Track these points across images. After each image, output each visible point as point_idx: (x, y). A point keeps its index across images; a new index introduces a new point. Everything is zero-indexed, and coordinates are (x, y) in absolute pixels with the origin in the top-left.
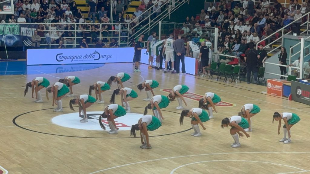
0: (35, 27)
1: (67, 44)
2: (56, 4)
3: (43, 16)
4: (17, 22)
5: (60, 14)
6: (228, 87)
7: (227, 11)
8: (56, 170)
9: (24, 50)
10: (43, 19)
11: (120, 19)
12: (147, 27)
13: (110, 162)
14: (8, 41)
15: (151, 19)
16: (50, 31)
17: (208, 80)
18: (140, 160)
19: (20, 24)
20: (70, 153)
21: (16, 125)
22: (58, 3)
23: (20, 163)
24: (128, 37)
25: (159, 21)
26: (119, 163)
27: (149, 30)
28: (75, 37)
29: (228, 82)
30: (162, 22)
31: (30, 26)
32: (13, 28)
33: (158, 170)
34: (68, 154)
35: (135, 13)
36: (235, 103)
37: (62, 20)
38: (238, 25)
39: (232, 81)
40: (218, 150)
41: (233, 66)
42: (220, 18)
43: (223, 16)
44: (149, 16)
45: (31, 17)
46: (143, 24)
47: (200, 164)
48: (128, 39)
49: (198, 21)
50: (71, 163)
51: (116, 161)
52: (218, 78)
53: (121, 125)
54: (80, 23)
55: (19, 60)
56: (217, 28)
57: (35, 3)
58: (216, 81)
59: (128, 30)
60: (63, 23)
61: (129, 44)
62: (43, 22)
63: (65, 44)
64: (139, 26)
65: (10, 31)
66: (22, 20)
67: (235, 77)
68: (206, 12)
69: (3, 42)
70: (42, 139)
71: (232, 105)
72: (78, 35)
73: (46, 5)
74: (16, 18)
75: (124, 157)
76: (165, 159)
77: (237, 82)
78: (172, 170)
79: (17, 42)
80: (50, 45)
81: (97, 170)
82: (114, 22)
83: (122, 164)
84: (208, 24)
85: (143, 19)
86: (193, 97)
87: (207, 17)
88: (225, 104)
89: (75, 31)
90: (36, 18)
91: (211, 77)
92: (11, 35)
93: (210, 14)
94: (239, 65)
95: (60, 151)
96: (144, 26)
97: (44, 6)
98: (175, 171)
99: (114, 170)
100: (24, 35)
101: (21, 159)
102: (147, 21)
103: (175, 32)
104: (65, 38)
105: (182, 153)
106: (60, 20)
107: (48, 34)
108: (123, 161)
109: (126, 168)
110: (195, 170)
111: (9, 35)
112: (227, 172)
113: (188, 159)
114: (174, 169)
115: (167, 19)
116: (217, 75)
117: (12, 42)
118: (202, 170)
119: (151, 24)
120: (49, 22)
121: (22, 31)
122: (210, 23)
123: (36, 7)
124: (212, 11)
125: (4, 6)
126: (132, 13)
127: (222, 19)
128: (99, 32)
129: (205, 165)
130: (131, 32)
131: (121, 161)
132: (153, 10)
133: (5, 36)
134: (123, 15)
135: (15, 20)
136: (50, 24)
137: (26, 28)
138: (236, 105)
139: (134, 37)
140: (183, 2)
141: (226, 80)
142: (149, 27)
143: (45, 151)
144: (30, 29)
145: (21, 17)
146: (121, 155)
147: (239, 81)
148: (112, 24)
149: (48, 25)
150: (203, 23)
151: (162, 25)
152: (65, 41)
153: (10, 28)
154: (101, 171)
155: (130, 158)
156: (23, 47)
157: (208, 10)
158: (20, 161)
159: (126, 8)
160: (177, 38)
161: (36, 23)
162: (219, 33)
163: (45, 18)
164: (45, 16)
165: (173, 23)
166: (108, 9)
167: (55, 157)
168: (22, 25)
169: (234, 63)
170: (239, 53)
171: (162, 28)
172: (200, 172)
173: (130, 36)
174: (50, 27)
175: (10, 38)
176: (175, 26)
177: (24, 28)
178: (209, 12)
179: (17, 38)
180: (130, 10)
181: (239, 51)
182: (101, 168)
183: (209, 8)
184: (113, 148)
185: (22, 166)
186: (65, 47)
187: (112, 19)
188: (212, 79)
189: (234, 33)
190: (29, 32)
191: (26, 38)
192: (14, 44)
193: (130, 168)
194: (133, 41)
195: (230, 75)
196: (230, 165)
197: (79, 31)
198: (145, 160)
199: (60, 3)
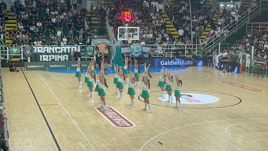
0: (150, 47)
1: (167, 56)
2: (162, 34)
3: (154, 41)
4: (140, 44)
5: (164, 40)
6: (260, 81)
7: (259, 37)
8: (161, 125)
9: (144, 60)
10: (154, 42)
11: (197, 42)
12: (212, 46)
13: (191, 121)
14: (136, 55)
15: (215, 42)
16: (158, 49)
17: (247, 76)
18: (207, 121)
19: (142, 46)
20: (169, 116)
21: (140, 100)
22: (162, 33)
23: (142, 120)
24: (201, 52)
25: (219, 43)
26: (196, 122)
27: (213, 48)
28: (172, 52)
29: (260, 77)
30: (221, 44)
31: (147, 46)
32: (138, 48)
33: (218, 127)
34: (168, 116)
35: (206, 38)
36: (264, 90)
37: (165, 43)
38: (266, 45)
39: (262, 77)
40: (254, 116)
41: (262, 68)
42: (255, 41)
43: (257, 39)
44: (214, 40)
45: (148, 41)
46: (210, 45)
47: (243, 124)
48: (201, 53)
49: (242, 43)
50: (169, 121)
51: (194, 121)
52: (254, 75)
53: (197, 101)
54: (174, 45)
55: (141, 65)
56: (253, 47)
57: (150, 34)
58: (253, 77)
59: (201, 48)
60: (165, 44)
61: (202, 56)
62: (154, 44)
63: (166, 56)
64: (207, 46)
65: (137, 49)
66: (143, 43)
67: (264, 75)
68: (247, 37)
69: (133, 55)
70: (154, 108)
71: (262, 91)
72: (174, 51)
73: (156, 35)
74: (140, 42)
75: (199, 119)
76: (222, 121)
77: (265, 77)
78: (226, 127)
79: (140, 55)
80: (158, 56)
81: (184, 125)
82: (193, 44)
83: (198, 123)
84: (248, 44)
85: (210, 42)
86: (239, 86)
87: (247, 40)
88: (258, 90)
89: (172, 49)
90: (150, 42)
91: (249, 74)
92: (138, 51)
93: (249, 38)
94: (267, 68)
95: (163, 114)
96: (211, 46)
97: (155, 36)
98: (228, 128)
99: (193, 126)
100: (144, 51)
101: (142, 118)
102: (212, 43)
103: (228, 49)
104: (166, 52)
105: (232, 118)
106: (163, 43)
107: (157, 50)
108: (198, 121)
109: (200, 125)
110: (240, 127)
111: (136, 51)
112: (259, 129)
113: (236, 121)
114: (227, 126)
115: (223, 42)
116: (253, 73)
117: (138, 55)
118: (244, 128)
119: (214, 44)
120: (158, 44)
121: (143, 49)
122: (249, 43)
123: (151, 36)
124: (250, 37)
125: (134, 36)
126: (204, 38)
127: (257, 41)
128: (185, 49)
129: (246, 125)
130: (203, 50)
131: (197, 121)
132: (216, 36)
133: (134, 52)
134: (198, 40)
135: (140, 43)
136: (158, 45)
137: (145, 48)
138: (264, 91)
139: (205, 52)
140: (233, 32)
141: (259, 76)
142: (213, 46)
143: (155, 114)
144: (147, 48)
145: (143, 42)
146: (197, 118)
147: (266, 77)
148: (192, 45)
149: (157, 46)
150: (245, 44)
151: (221, 45)
152: (166, 54)
153: (137, 48)
154: (186, 126)
155: (202, 120)
156: (143, 58)
157: (248, 36)
158: (142, 119)
159: (200, 36)
160: (229, 52)
161: (151, 45)
162: (254, 49)
163: (155, 42)
164: (155, 41)
165: (227, 44)
166: (190, 36)
167: (161, 118)
168: (143, 46)
169: (264, 66)
170: (266, 61)
171: (221, 47)
172: (243, 129)
173: (202, 51)
174: (158, 47)
175: (137, 53)
176: (228, 45)
177: (144, 47)
178: (248, 37)
179: (141, 53)
180: (202, 37)
181: (266, 59)
182: (185, 124)
183: (249, 35)
184: (192, 114)
185: (143, 122)
186: (166, 57)
187: (192, 42)
188: (250, 76)
189: (263, 49)
190: (147, 50)
191: (145, 53)
192: (139, 56)
193: (202, 125)
194: (204, 54)
195: (261, 73)
196: (261, 125)
197: (174, 49)
198: (210, 121)
199: (164, 33)
